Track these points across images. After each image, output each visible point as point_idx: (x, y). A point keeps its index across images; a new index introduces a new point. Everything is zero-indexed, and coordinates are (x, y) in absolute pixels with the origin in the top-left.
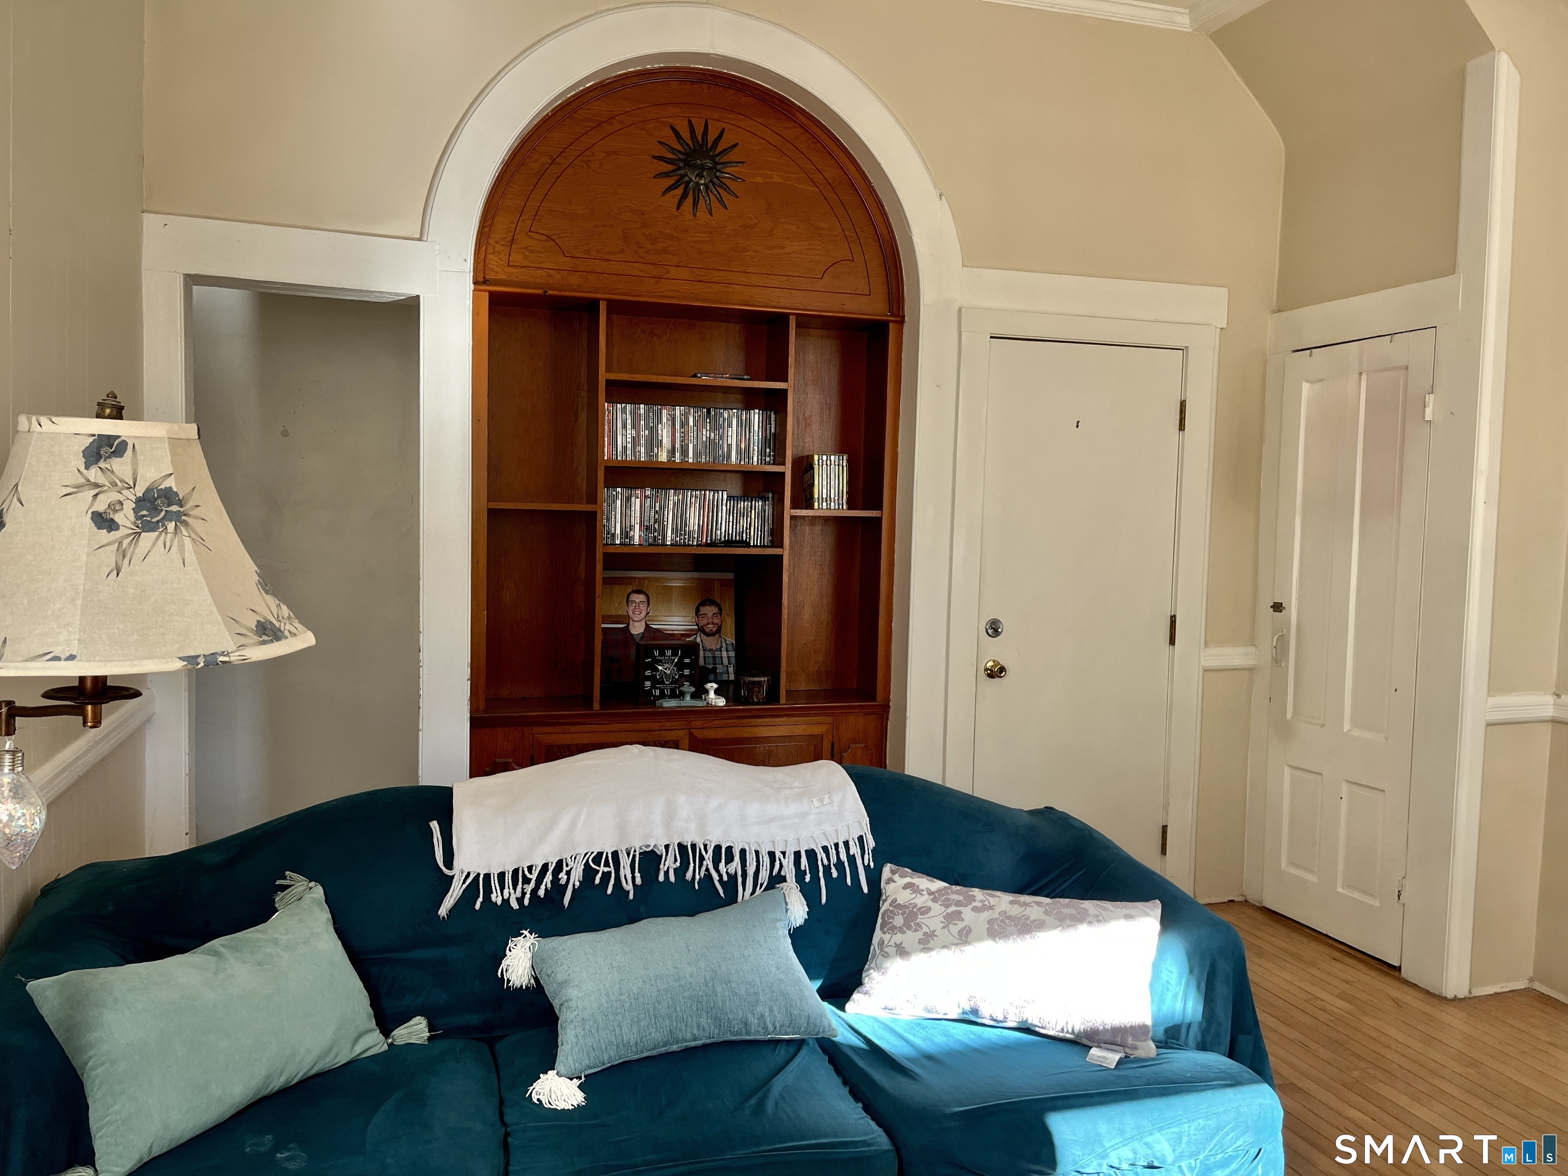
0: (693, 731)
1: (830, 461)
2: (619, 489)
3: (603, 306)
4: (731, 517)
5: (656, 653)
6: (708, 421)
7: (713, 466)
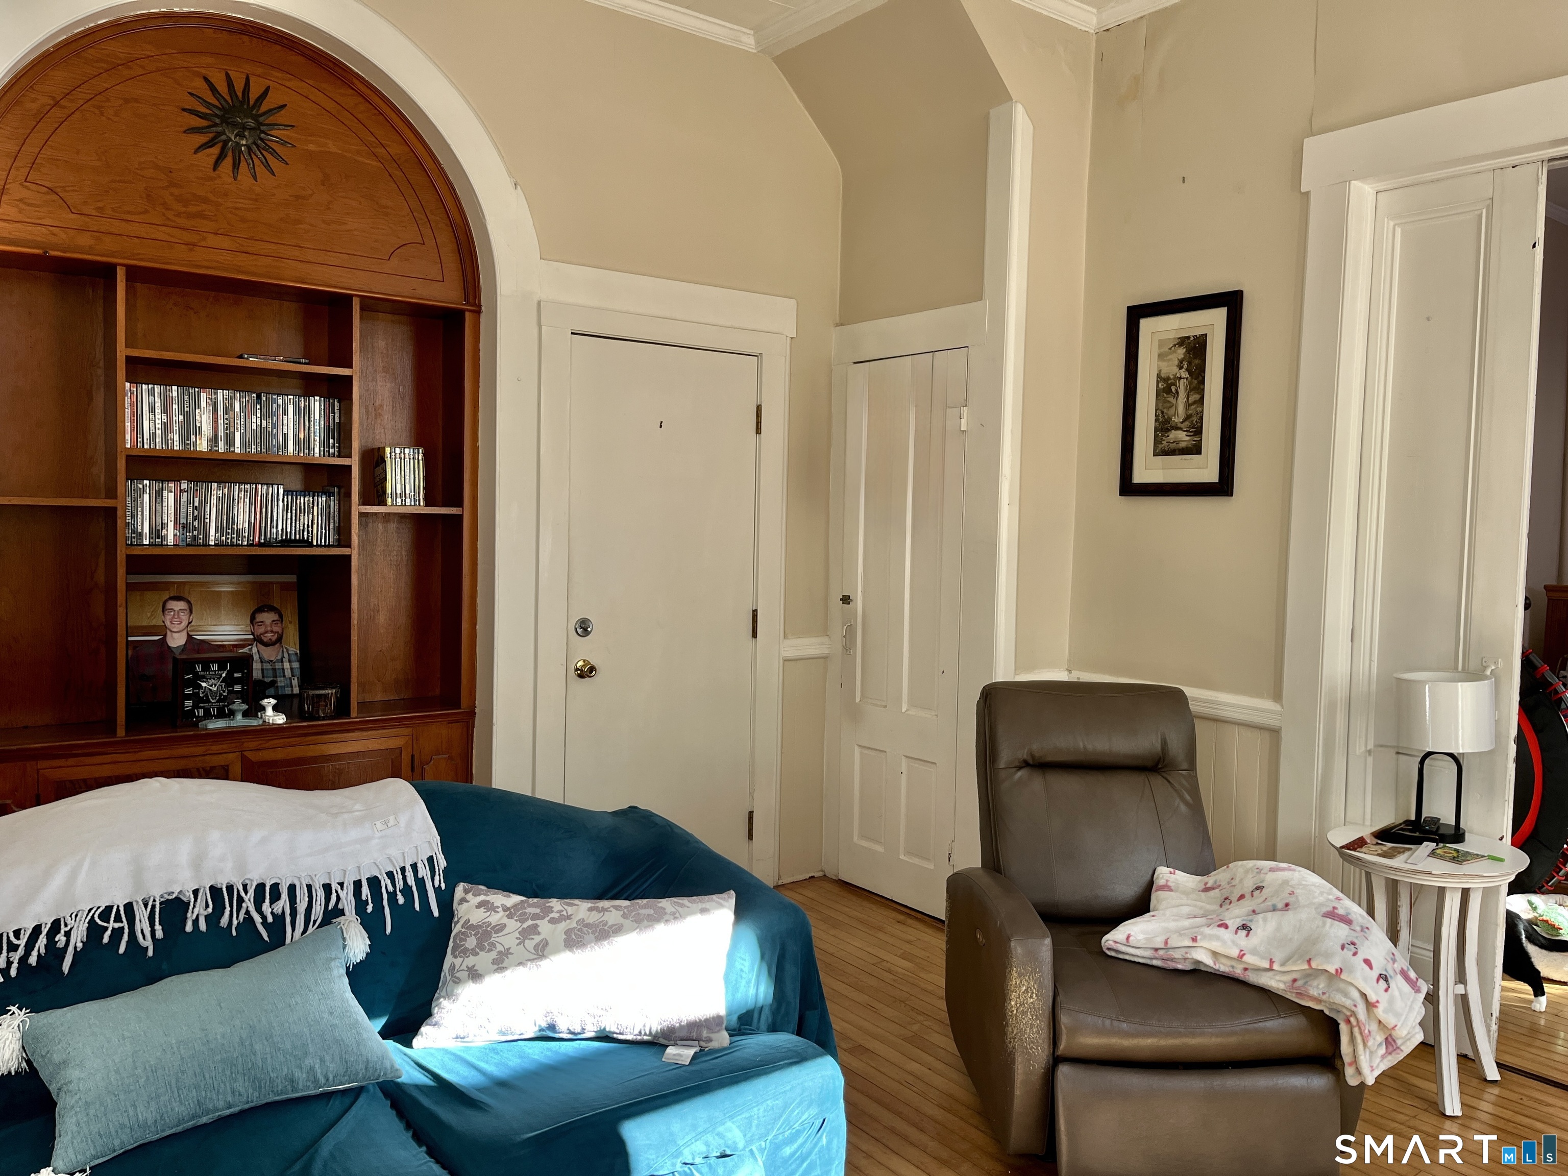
0: (245, 753)
1: (404, 454)
2: (146, 482)
3: (121, 273)
4: (289, 514)
5: (199, 668)
6: (258, 407)
7: (266, 458)
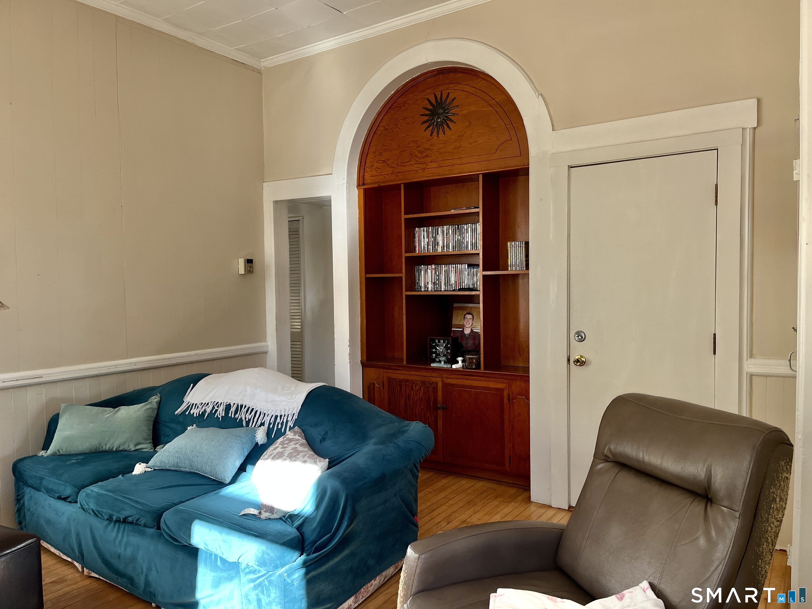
0: (443, 379)
1: (516, 245)
2: (423, 266)
3: (402, 186)
4: (469, 277)
5: (437, 341)
6: (458, 231)
